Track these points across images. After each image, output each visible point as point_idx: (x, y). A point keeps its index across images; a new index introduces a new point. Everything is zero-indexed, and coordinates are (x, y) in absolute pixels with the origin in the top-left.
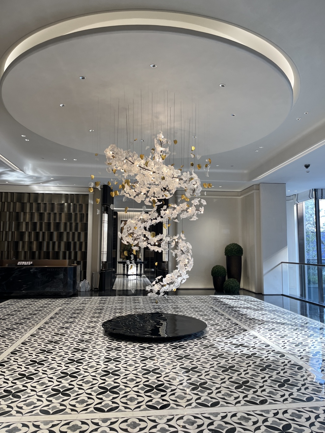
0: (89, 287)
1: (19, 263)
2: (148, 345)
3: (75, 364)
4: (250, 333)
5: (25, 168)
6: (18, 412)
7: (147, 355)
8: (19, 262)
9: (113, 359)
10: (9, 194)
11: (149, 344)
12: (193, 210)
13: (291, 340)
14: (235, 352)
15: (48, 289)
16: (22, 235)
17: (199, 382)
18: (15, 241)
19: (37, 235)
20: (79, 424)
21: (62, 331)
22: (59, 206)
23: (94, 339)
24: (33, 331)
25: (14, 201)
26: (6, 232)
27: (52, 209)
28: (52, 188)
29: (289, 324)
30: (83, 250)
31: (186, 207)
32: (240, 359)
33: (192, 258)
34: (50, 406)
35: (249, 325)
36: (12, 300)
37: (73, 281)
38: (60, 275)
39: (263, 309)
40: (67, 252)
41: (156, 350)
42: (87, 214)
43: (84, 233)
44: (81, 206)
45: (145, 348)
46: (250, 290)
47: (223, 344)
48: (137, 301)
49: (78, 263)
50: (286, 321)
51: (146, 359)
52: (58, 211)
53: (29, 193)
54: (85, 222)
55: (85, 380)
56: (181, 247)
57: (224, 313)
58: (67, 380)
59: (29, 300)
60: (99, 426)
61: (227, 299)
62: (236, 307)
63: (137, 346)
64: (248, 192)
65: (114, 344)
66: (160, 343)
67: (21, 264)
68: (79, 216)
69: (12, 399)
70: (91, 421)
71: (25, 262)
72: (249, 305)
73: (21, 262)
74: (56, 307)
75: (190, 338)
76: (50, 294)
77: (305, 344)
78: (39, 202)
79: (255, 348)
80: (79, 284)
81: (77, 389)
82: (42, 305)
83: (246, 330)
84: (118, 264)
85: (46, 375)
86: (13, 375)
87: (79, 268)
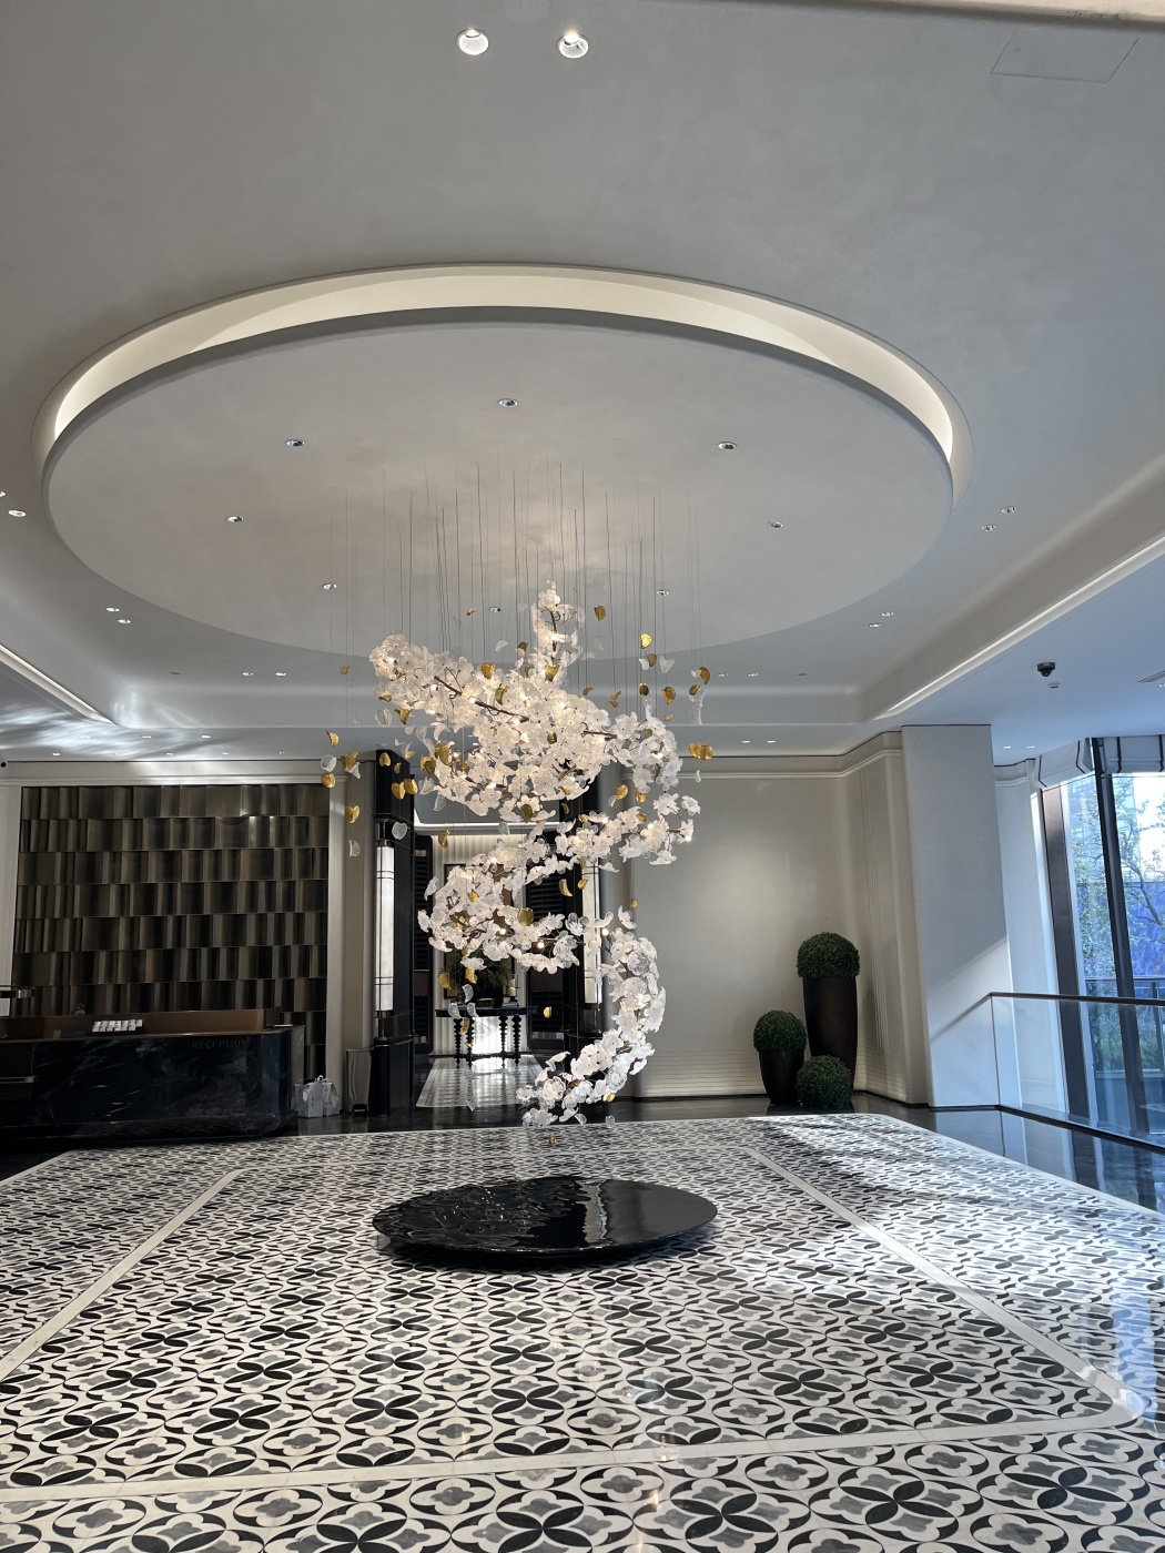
0: (335, 1101)
1: (98, 1026)
2: (520, 1279)
3: (283, 1341)
4: (857, 1231)
5: (116, 707)
6: (109, 1473)
7: (512, 1308)
8: (99, 1023)
9: (402, 1321)
10: (64, 794)
11: (523, 1276)
12: (659, 831)
13: (989, 1250)
14: (796, 1292)
15: (195, 1113)
16: (105, 928)
17: (667, 1377)
18: (83, 950)
19: (157, 926)
20: (294, 1497)
21: (243, 1245)
22: (230, 827)
23: (346, 1266)
24: (149, 1247)
25: (80, 816)
26: (54, 922)
27: (208, 836)
28: (205, 768)
29: (994, 1202)
30: (314, 974)
31: (638, 822)
32: (807, 1311)
33: (660, 990)
34: (207, 1455)
35: (861, 1209)
36: (74, 1153)
37: (280, 1081)
38: (236, 1063)
39: (920, 1154)
40: (260, 984)
41: (544, 1291)
42: (325, 851)
43: (314, 915)
44: (304, 822)
45: (510, 1287)
46: (891, 1093)
47: (763, 1267)
48: (498, 1144)
49: (298, 1019)
50: (988, 1192)
51: (508, 1318)
52: (226, 845)
53: (130, 788)
54: (317, 876)
55: (312, 1384)
56: (620, 955)
57: (783, 1174)
58: (259, 1385)
59: (133, 1150)
60: (351, 1500)
61: (806, 1128)
62: (830, 1152)
63: (484, 1283)
64: (866, 756)
65: (411, 1280)
66: (560, 1271)
67: (103, 1030)
68: (296, 857)
69: (90, 1440)
70: (328, 1489)
71: (119, 1022)
72: (876, 1145)
73: (105, 1023)
74: (224, 1173)
75: (660, 1254)
76: (203, 1130)
77: (1030, 1259)
78: (162, 817)
79: (865, 1278)
80: (301, 1092)
81: (289, 1409)
82: (174, 1167)
83: (848, 1224)
84: (437, 1019)
85: (194, 1374)
86: (91, 1377)
87: (299, 1038)
